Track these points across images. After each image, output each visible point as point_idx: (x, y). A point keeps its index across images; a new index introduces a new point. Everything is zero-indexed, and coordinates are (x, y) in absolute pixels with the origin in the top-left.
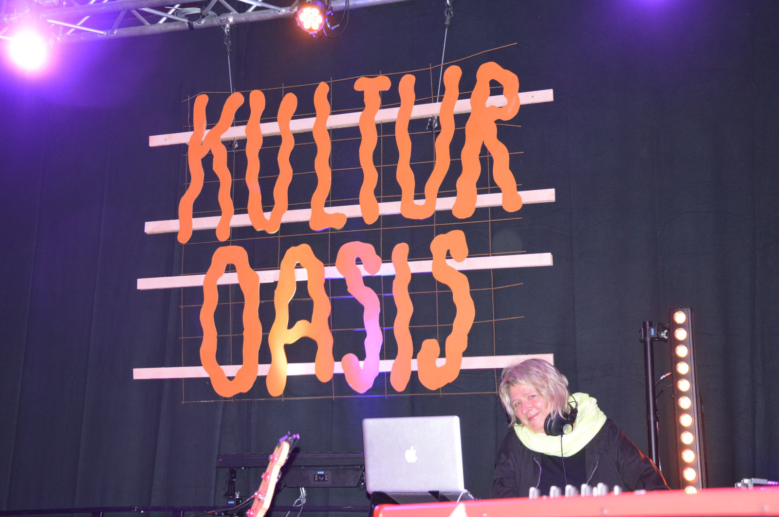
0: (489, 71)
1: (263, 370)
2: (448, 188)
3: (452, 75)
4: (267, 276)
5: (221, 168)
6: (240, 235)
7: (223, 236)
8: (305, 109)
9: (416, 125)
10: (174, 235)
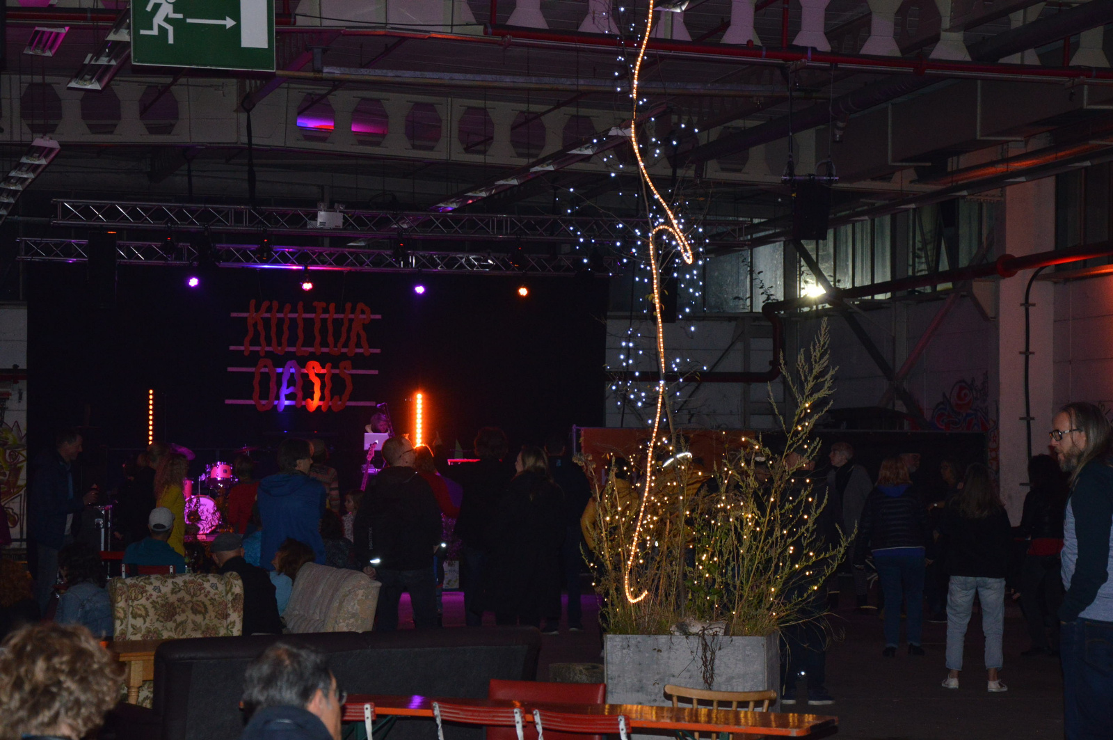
0: (360, 306)
1: (276, 402)
2: (345, 345)
3: (348, 306)
4: (280, 370)
5: (260, 328)
6: (268, 354)
7: (262, 354)
8: (294, 310)
9: (335, 321)
10: (243, 351)
